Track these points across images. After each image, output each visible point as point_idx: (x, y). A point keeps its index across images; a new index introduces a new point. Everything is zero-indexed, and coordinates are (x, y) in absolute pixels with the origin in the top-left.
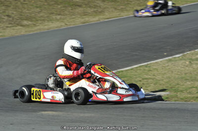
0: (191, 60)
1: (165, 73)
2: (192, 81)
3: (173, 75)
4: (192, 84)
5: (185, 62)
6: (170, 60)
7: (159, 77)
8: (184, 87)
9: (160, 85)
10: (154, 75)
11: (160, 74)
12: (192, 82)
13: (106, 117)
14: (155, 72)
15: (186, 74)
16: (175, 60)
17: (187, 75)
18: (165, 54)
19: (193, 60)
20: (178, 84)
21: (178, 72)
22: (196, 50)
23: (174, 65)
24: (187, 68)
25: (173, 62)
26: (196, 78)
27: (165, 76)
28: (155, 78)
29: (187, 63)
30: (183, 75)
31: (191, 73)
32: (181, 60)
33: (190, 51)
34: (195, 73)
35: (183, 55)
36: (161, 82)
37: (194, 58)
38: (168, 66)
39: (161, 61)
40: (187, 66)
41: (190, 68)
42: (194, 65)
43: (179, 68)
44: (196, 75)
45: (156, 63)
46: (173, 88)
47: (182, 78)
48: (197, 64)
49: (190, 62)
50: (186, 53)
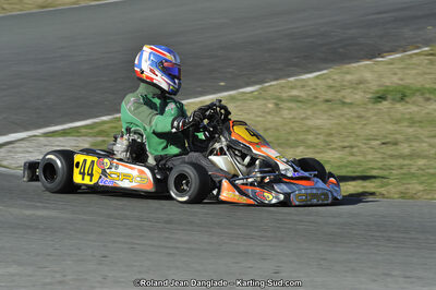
0: (279, 101)
2: (279, 145)
5: (265, 105)
6: (233, 98)
13: (84, 220)
16: (244, 98)
17: (270, 133)
18: (222, 84)
19: (283, 100)
22: (292, 79)
23: (241, 110)
24: (269, 117)
25: (239, 103)
26: (288, 140)
29: (270, 106)
31: (277, 130)
32: (257, 98)
33: (276, 79)
34: (287, 128)
35: (261, 89)
37: (284, 95)
40: (269, 113)
41: (277, 119)
42: (286, 112)
44: (289, 133)
48: (291, 109)
49: (277, 105)
50: (267, 84)
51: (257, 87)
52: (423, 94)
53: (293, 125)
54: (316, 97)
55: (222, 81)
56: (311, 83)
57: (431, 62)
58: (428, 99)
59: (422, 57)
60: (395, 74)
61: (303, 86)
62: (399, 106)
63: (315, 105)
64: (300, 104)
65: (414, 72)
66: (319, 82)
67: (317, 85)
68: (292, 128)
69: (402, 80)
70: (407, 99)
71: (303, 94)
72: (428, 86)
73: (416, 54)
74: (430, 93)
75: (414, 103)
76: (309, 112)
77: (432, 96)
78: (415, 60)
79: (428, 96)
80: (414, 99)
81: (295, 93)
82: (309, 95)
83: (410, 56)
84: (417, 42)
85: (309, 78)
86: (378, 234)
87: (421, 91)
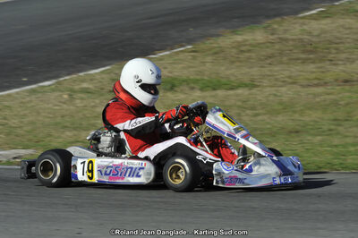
0: (72, 92)
1: (25, 115)
2: (75, 129)
3: (40, 118)
4: (75, 135)
5: (61, 96)
6: (33, 91)
7: (14, 122)
8: (60, 140)
9: (17, 136)
10: (5, 119)
11: (15, 115)
12: (75, 132)
14: (7, 112)
15: (63, 117)
16: (43, 91)
17: (66, 118)
19: (75, 92)
20: (50, 136)
21: (49, 113)
22: (82, 74)
23: (42, 101)
24: (65, 106)
25: (40, 95)
26: (81, 124)
27: (26, 120)
28: (7, 124)
29: (65, 96)
30: (59, 120)
31: (72, 116)
32: (53, 90)
33: (68, 75)
34: (80, 115)
35: (59, 83)
36: (19, 131)
37: (76, 87)
38: (31, 101)
39: (17, 93)
40: (64, 103)
41: (72, 107)
42: (78, 101)
43: (50, 105)
44: (82, 118)
45: (9, 95)
46: (41, 143)
47: (57, 124)
48: (82, 99)
49: (70, 95)
50: (61, 79)
51: (54, 81)
52: (188, 84)
53: (85, 112)
54: (102, 89)
55: (25, 77)
56: (98, 77)
57: (194, 58)
58: (192, 88)
59: (187, 54)
60: (165, 68)
61: (91, 80)
62: (170, 95)
63: (102, 95)
64: (90, 95)
65: (181, 66)
66: (104, 76)
67: (103, 78)
68: (84, 115)
69: (171, 73)
70: (176, 89)
71: (91, 86)
72: (192, 77)
73: (182, 51)
74: (194, 83)
75: (182, 91)
76: (97, 101)
77: (195, 86)
78: (181, 56)
79: (193, 85)
80: (181, 88)
81: (85, 85)
82: (96, 87)
83: (177, 53)
84: (182, 42)
85: (96, 74)
86: (158, 200)
87: (186, 81)
